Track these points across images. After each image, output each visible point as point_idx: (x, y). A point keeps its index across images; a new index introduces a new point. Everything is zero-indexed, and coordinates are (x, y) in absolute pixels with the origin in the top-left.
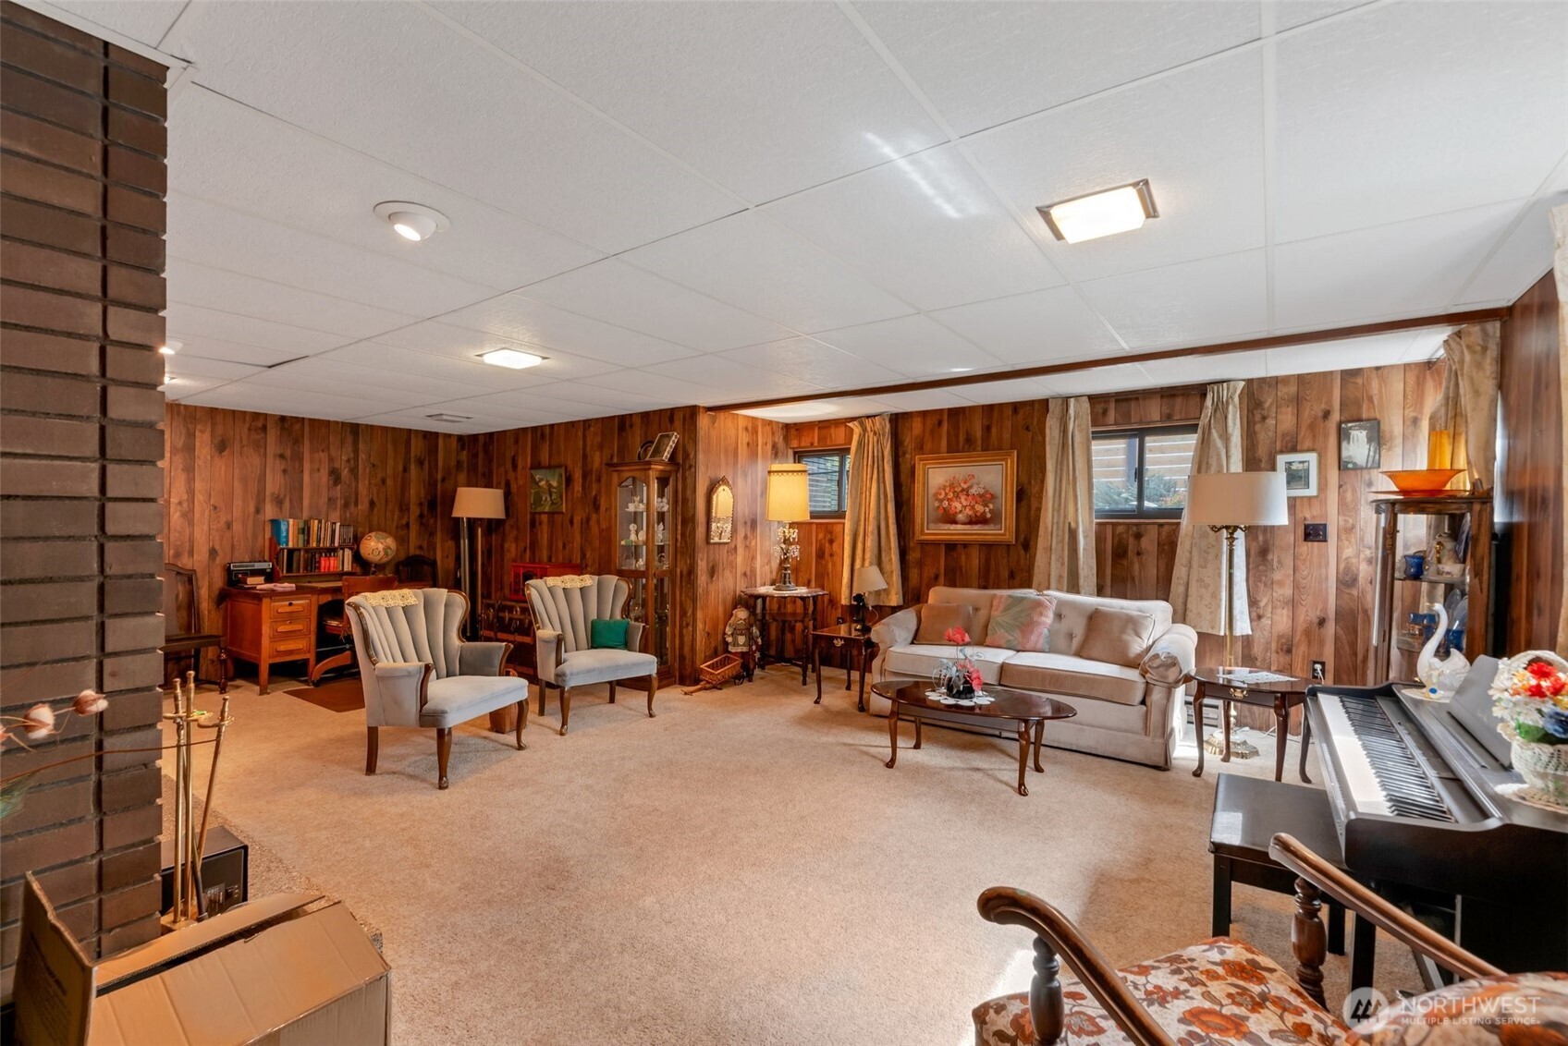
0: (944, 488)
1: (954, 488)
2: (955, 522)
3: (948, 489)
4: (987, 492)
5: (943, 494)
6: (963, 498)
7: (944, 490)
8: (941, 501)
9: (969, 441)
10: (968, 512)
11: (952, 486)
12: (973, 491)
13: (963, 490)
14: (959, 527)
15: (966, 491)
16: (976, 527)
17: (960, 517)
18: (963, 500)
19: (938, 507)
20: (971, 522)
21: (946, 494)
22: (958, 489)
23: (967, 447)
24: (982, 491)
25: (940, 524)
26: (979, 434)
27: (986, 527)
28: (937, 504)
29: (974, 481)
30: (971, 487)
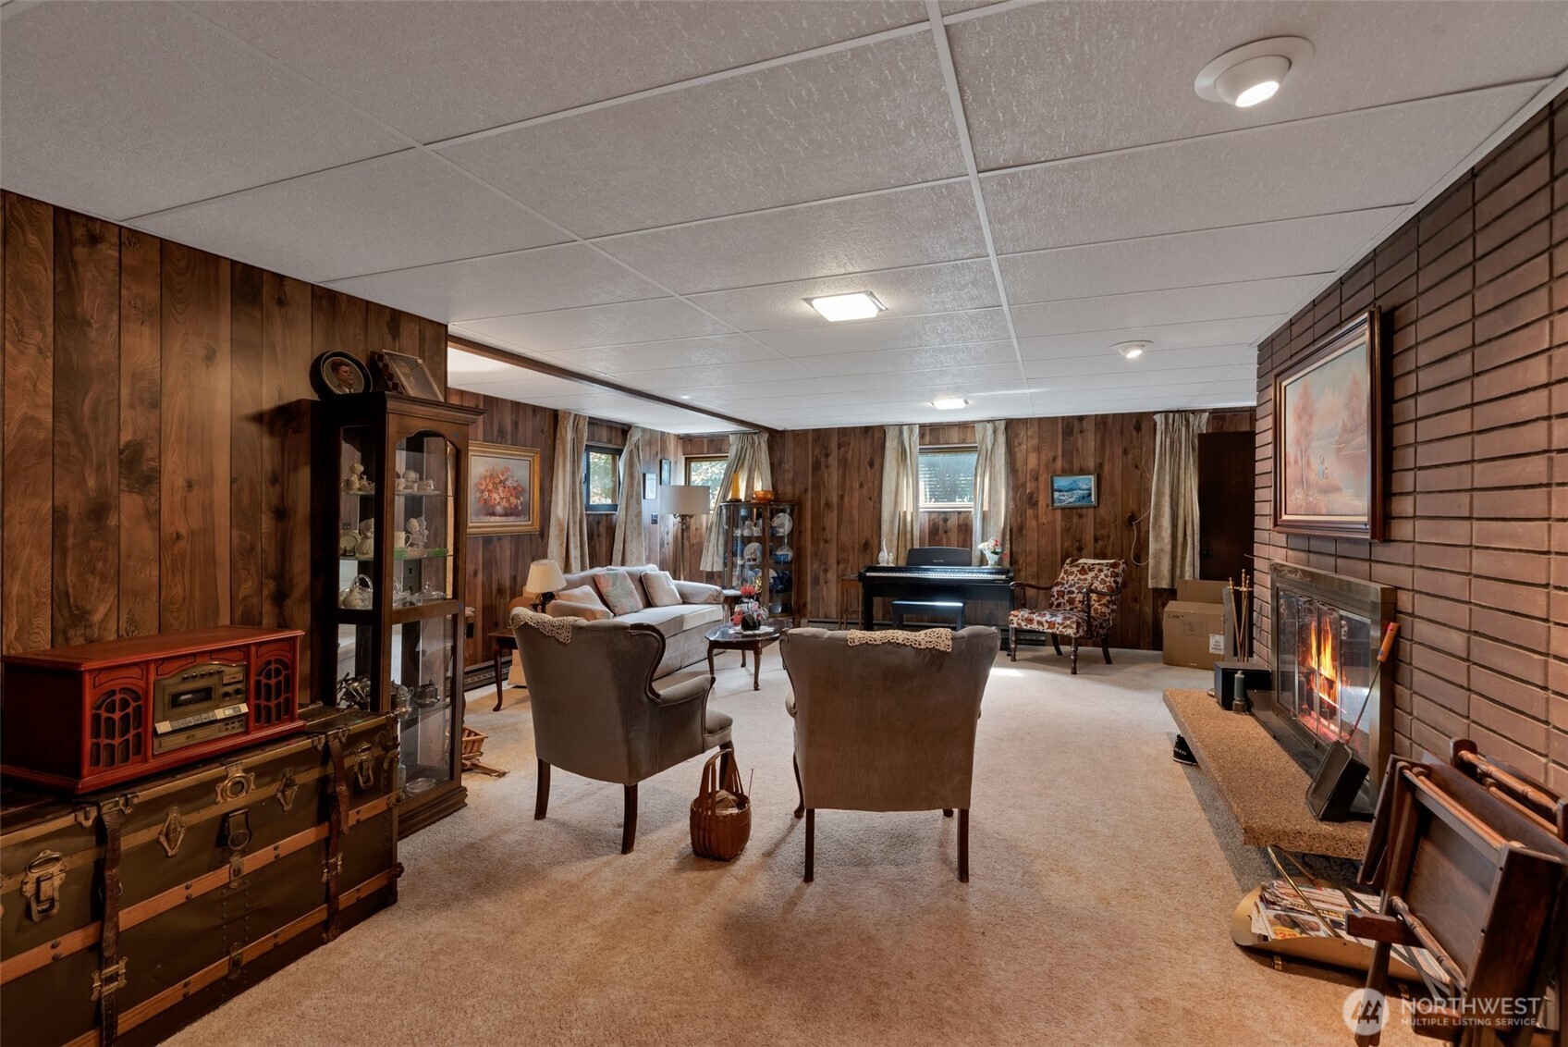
0: (485, 478)
1: (493, 479)
2: (493, 514)
3: (488, 479)
4: (519, 485)
5: (484, 484)
6: (501, 489)
7: (485, 480)
8: (482, 491)
9: (501, 432)
10: (505, 503)
11: (491, 476)
12: (508, 483)
13: (501, 482)
14: (497, 518)
15: (503, 482)
16: (511, 519)
17: (499, 509)
18: (501, 492)
19: (480, 498)
20: (506, 515)
21: (487, 485)
22: (497, 481)
23: (499, 438)
24: (515, 484)
25: (481, 517)
26: (509, 428)
27: (518, 519)
28: (478, 495)
29: (509, 473)
30: (506, 480)
